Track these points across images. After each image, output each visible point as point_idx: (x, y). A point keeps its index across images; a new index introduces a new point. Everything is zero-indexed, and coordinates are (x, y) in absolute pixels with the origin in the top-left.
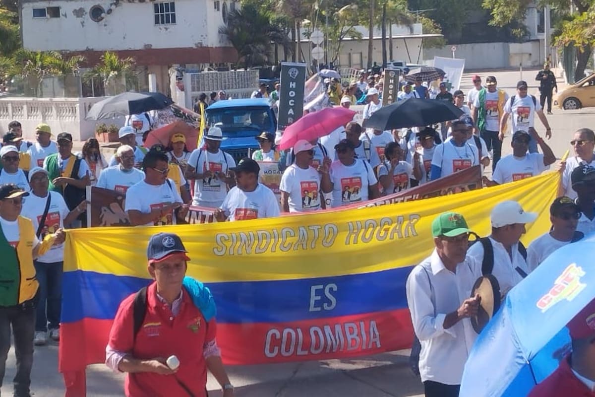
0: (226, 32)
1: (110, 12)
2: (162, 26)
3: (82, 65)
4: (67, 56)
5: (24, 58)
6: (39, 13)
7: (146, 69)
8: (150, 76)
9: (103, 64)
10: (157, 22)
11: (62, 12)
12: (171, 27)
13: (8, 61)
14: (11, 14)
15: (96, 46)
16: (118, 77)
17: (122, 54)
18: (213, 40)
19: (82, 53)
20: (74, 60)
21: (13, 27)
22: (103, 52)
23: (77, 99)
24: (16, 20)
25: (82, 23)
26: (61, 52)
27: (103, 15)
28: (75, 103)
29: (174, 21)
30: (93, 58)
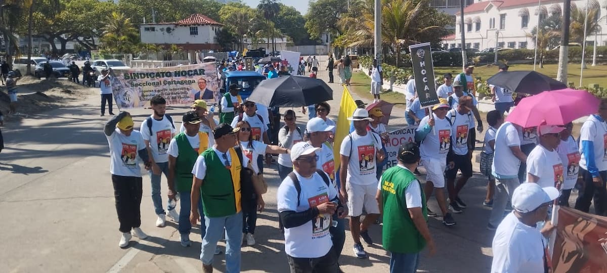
0: (216, 38)
1: (173, 30)
2: (193, 36)
3: (163, 49)
4: (158, 45)
5: (141, 46)
6: (147, 29)
7: (187, 51)
8: (189, 54)
9: (172, 49)
10: (191, 34)
11: (155, 29)
12: (196, 36)
13: (135, 47)
14: (137, 30)
15: (169, 42)
16: (177, 53)
17: (179, 45)
18: (211, 41)
19: (163, 44)
20: (160, 47)
21: (137, 34)
22: (171, 44)
23: (162, 61)
24: (138, 32)
25: (163, 34)
26: (156, 44)
27: (171, 31)
28: (161, 63)
29: (197, 34)
30: (167, 46)
